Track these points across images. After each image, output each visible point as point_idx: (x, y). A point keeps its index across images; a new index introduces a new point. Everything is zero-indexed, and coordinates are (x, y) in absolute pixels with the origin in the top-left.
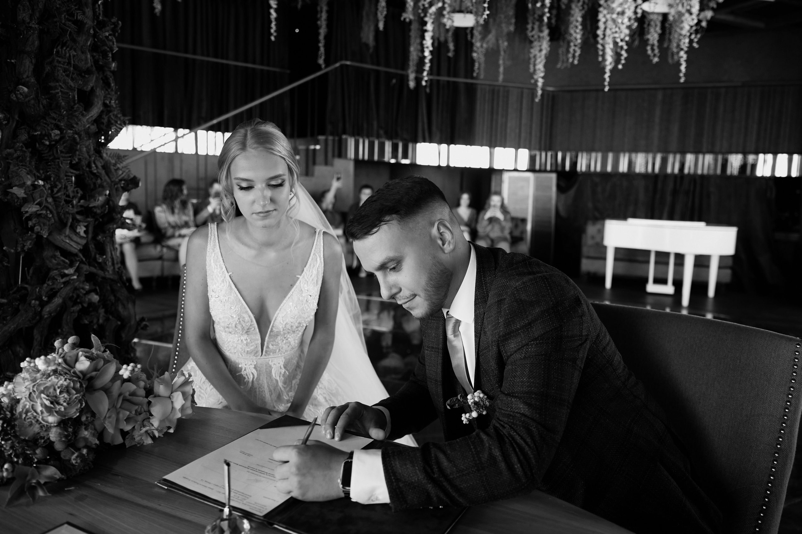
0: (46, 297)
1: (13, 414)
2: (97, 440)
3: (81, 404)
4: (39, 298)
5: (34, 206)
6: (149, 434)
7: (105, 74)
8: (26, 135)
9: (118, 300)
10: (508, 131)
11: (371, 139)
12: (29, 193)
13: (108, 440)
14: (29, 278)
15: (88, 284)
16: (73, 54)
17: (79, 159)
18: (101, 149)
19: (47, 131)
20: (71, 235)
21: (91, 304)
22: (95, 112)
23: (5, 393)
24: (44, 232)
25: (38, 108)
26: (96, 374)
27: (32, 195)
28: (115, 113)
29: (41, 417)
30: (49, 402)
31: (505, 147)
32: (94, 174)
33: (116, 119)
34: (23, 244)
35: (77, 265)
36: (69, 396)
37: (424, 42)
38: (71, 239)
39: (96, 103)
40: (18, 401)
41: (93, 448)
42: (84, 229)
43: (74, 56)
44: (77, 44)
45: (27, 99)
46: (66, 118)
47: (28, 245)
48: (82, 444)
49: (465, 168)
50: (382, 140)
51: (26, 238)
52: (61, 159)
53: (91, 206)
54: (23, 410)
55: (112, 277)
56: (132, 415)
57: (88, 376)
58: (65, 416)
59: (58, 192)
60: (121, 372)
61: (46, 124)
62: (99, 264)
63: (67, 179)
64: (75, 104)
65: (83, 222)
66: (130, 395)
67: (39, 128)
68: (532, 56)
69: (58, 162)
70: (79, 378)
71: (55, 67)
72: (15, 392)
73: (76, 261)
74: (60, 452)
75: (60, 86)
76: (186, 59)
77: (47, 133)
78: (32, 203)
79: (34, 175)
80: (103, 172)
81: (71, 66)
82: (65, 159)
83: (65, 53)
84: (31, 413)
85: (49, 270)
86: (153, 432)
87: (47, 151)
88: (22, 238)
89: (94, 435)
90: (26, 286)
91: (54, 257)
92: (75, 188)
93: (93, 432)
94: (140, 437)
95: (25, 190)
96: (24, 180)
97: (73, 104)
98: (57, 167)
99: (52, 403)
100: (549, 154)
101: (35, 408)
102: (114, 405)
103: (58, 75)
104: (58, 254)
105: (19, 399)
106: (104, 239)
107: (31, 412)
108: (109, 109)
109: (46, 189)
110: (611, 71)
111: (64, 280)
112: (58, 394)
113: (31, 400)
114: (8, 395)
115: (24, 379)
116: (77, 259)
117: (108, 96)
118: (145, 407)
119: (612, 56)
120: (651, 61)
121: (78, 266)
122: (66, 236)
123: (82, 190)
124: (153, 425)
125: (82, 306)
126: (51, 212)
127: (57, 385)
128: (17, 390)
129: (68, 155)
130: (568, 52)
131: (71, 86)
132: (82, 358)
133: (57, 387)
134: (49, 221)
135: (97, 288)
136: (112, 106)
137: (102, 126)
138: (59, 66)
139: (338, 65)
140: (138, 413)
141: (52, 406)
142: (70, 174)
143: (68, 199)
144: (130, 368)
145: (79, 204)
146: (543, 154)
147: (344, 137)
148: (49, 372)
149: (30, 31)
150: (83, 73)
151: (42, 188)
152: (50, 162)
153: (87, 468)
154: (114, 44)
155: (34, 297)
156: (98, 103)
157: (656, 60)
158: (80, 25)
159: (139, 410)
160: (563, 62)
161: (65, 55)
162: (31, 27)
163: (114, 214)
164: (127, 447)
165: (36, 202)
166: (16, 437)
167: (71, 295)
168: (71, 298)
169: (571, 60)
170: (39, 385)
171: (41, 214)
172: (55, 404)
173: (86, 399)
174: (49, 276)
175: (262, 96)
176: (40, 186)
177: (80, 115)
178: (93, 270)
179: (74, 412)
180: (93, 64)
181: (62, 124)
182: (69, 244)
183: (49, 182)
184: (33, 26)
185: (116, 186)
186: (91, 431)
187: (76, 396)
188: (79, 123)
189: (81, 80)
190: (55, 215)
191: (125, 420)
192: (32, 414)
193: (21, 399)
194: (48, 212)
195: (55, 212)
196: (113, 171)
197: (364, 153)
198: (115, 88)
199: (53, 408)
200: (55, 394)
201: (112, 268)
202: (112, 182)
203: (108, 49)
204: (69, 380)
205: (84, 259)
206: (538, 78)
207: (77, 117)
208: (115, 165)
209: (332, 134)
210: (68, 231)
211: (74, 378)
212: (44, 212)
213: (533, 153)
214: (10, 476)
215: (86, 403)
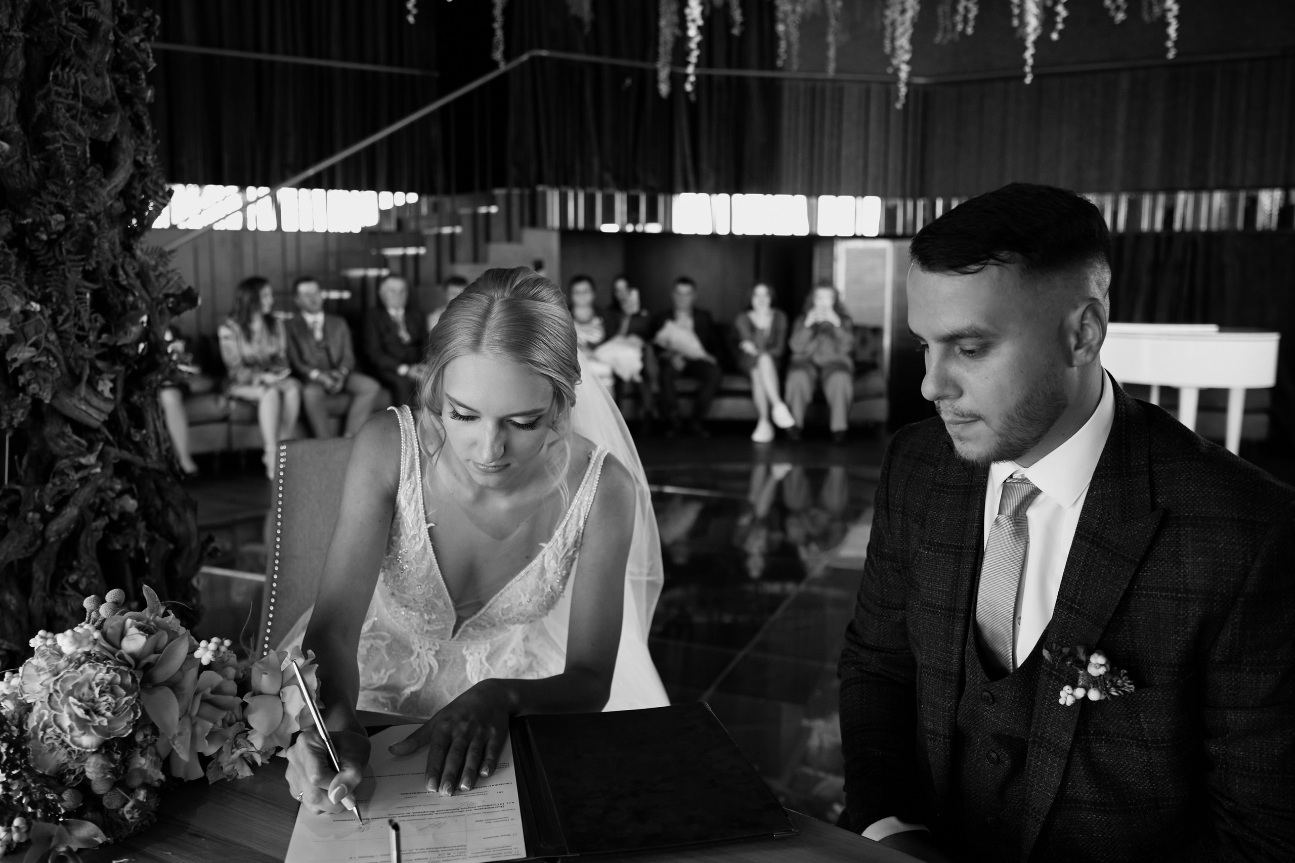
0: (50, 505)
1: (22, 731)
2: (161, 773)
3: (136, 714)
4: (40, 509)
5: (27, 349)
6: (245, 759)
7: (135, 110)
8: (9, 225)
9: (167, 505)
10: (844, 163)
11: (590, 190)
12: (18, 326)
13: (179, 773)
14: (21, 473)
15: (119, 481)
16: (81, 80)
17: (98, 263)
18: (132, 241)
19: (42, 217)
20: (88, 397)
21: (123, 514)
22: (120, 178)
23: (7, 692)
24: (45, 394)
25: (26, 177)
26: (157, 659)
27: (22, 329)
28: (154, 177)
29: (69, 736)
30: (82, 711)
31: (837, 195)
32: (123, 288)
33: (155, 189)
34: (11, 416)
35: (100, 447)
36: (115, 699)
37: (687, 11)
38: (89, 404)
39: (122, 163)
40: (29, 708)
41: (155, 788)
42: (110, 385)
43: (83, 82)
44: (88, 62)
45: (9, 163)
46: (73, 192)
47: (20, 416)
48: (137, 781)
49: (764, 236)
50: (609, 191)
51: (15, 404)
52: (68, 264)
53: (119, 343)
54: (38, 724)
55: (157, 466)
56: (217, 728)
57: (144, 662)
58: (109, 735)
59: (65, 321)
60: (197, 654)
61: (41, 204)
62: (136, 444)
63: (78, 299)
64: (88, 167)
65: (107, 373)
66: (212, 692)
67: (29, 212)
68: (887, 22)
69: (63, 270)
70: (128, 665)
71: (52, 103)
72: (24, 692)
73: (99, 441)
74: (102, 795)
75: (62, 136)
76: (258, 62)
77: (43, 221)
78: (23, 344)
79: (25, 294)
80: (138, 283)
81: (79, 101)
82: (76, 264)
83: (69, 77)
84: (51, 729)
85: (55, 458)
86: (251, 756)
87: (44, 252)
88: (9, 405)
89: (155, 764)
90: (18, 487)
91: (62, 435)
92: (92, 313)
93: (154, 758)
94: (231, 766)
95: (11, 321)
96: (8, 305)
97: (84, 167)
98: (62, 278)
99: (87, 712)
100: (921, 204)
101: (58, 722)
102: (187, 711)
103: (58, 118)
104: (68, 430)
105: (30, 703)
106: (142, 400)
107: (51, 727)
108: (143, 170)
109: (44, 318)
110: (1036, 43)
111: (80, 475)
112: (97, 696)
113: (52, 708)
114: (13, 697)
115: (38, 669)
116: (99, 437)
117: (142, 148)
118: (238, 713)
119: (1037, 16)
120: (1113, 18)
121: (102, 450)
122: (80, 399)
123: (104, 316)
124: (252, 745)
125: (110, 518)
126: (56, 359)
127: (94, 679)
128: (27, 688)
129: (79, 257)
130: (954, 11)
131: (79, 135)
132: (132, 631)
133: (94, 683)
134: (52, 374)
135: (134, 486)
136: (149, 165)
137: (133, 202)
138: (58, 102)
139: (525, 58)
140: (228, 724)
141: (88, 717)
142: (83, 290)
143: (81, 333)
144: (212, 646)
145: (100, 341)
146: (910, 205)
147: (540, 188)
148: (79, 656)
149: (11, 44)
150: (99, 111)
151: (39, 316)
152: (50, 270)
153: (146, 822)
154: (148, 57)
155: (32, 507)
156: (126, 162)
157: (1120, 16)
158: (91, 26)
159: (228, 718)
160: (945, 31)
161: (68, 81)
162: (11, 37)
163: (158, 356)
164: (210, 783)
165: (30, 342)
166: (30, 770)
167: (92, 501)
168: (91, 507)
169: (960, 27)
170: (65, 681)
171: (39, 363)
172: (92, 713)
173: (142, 704)
174: (55, 469)
175: (391, 122)
176: (34, 312)
177: (97, 186)
178: (126, 455)
179: (123, 728)
180: (115, 94)
181: (68, 204)
182: (85, 412)
183: (49, 305)
184: (15, 34)
185: (159, 307)
186: (151, 758)
187: (126, 699)
188: (96, 199)
189: (97, 124)
190: (62, 362)
191: (207, 738)
192: (54, 731)
193: (35, 704)
194: (51, 359)
195: (61, 357)
196: (153, 279)
197: (576, 217)
198: (153, 132)
199: (89, 721)
200: (92, 697)
201: (156, 450)
202: (153, 299)
203: (139, 66)
204: (115, 670)
205: (111, 438)
206: (899, 65)
207: (92, 189)
208: (155, 268)
209: (519, 185)
210: (83, 390)
211: (122, 668)
212: (44, 359)
213: (891, 202)
214: (23, 840)
215: (143, 711)
